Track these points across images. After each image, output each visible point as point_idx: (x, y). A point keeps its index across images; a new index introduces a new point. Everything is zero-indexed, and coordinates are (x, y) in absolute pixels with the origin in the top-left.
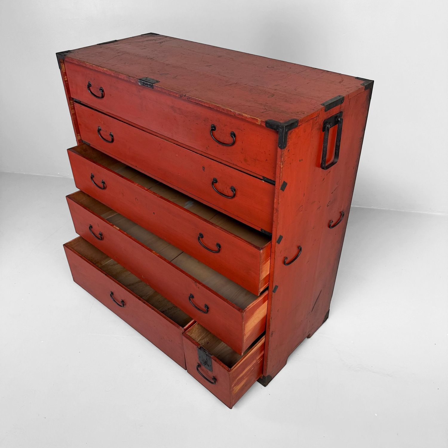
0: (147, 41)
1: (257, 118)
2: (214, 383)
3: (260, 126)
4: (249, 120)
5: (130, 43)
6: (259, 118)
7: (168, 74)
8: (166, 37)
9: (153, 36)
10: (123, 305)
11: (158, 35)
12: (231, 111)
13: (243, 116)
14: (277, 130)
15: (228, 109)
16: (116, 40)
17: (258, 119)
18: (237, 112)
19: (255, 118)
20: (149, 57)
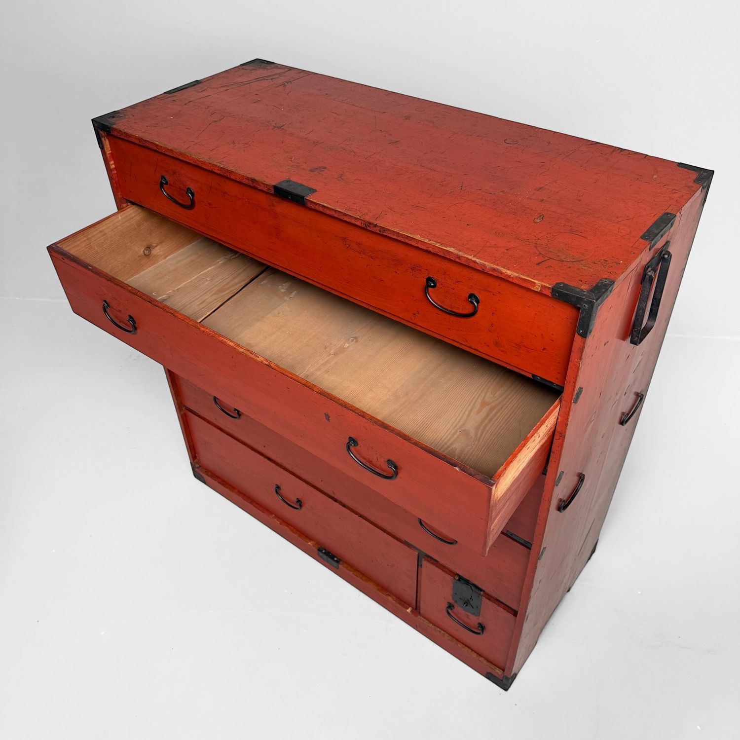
0: (257, 80)
1: (533, 280)
2: (481, 633)
3: (540, 294)
4: (515, 281)
5: (226, 88)
6: (536, 279)
7: (325, 168)
8: (290, 69)
9: (265, 68)
10: (301, 506)
11: (273, 66)
12: (475, 262)
13: (502, 273)
14: (579, 306)
15: (470, 257)
16: (197, 81)
17: (536, 281)
18: (489, 265)
19: (528, 280)
20: (273, 124)
